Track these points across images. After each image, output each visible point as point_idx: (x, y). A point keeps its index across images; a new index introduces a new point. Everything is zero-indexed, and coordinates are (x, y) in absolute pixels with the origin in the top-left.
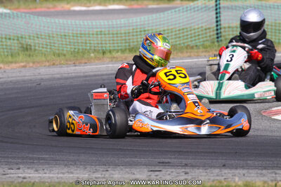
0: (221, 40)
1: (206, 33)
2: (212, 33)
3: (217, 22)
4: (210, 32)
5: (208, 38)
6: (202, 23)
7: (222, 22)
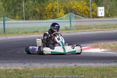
1: (1, 30)
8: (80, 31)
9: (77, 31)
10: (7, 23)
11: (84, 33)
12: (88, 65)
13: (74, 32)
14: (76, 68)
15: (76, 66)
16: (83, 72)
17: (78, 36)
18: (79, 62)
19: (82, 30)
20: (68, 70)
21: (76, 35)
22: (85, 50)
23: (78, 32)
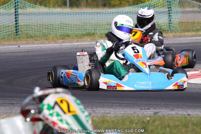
0: (19, 34)
1: (9, 29)
2: (13, 29)
3: (16, 21)
4: (11, 28)
5: (10, 33)
6: (6, 22)
7: (20, 21)
8: (190, 33)
9: (183, 34)
10: (24, 14)
11: (197, 40)
12: (185, 113)
13: (174, 36)
14: (154, 121)
15: (157, 115)
16: (168, 129)
17: (184, 45)
18: (167, 106)
19: (194, 33)
20: (134, 125)
21: (178, 44)
22: (193, 80)
23: (185, 36)
